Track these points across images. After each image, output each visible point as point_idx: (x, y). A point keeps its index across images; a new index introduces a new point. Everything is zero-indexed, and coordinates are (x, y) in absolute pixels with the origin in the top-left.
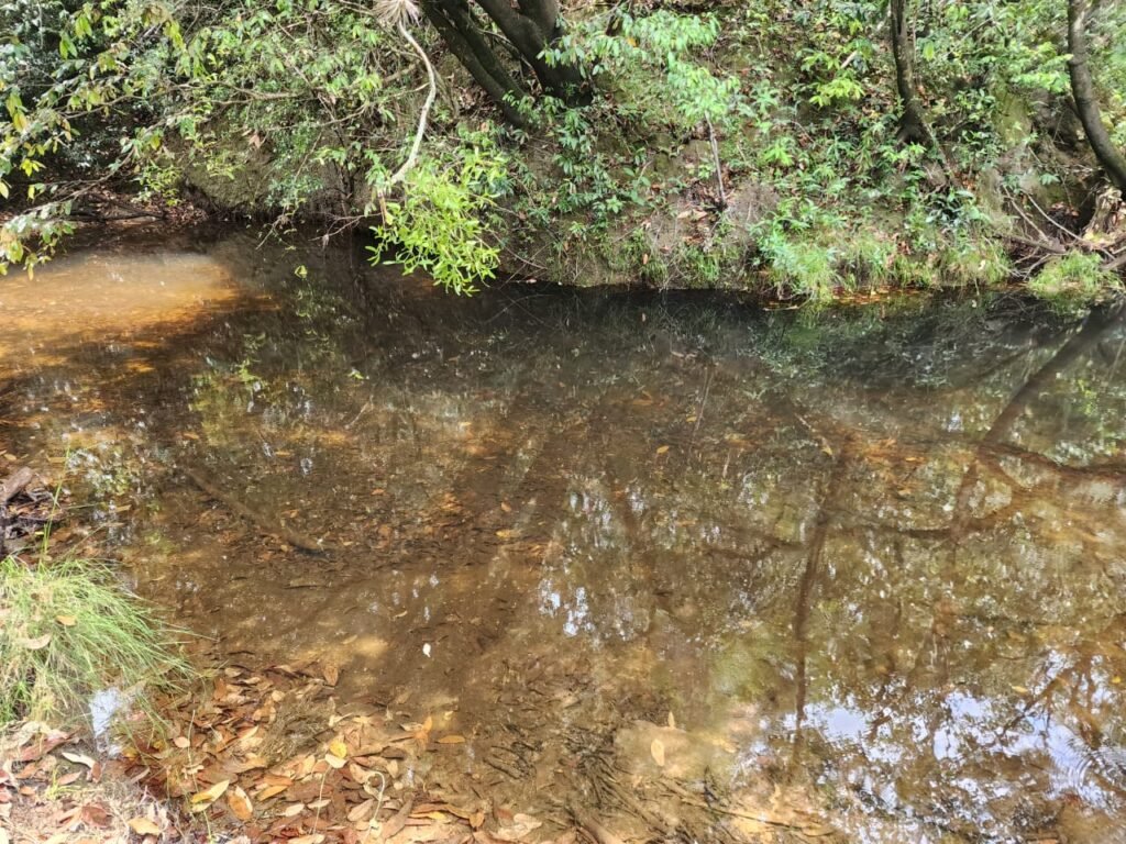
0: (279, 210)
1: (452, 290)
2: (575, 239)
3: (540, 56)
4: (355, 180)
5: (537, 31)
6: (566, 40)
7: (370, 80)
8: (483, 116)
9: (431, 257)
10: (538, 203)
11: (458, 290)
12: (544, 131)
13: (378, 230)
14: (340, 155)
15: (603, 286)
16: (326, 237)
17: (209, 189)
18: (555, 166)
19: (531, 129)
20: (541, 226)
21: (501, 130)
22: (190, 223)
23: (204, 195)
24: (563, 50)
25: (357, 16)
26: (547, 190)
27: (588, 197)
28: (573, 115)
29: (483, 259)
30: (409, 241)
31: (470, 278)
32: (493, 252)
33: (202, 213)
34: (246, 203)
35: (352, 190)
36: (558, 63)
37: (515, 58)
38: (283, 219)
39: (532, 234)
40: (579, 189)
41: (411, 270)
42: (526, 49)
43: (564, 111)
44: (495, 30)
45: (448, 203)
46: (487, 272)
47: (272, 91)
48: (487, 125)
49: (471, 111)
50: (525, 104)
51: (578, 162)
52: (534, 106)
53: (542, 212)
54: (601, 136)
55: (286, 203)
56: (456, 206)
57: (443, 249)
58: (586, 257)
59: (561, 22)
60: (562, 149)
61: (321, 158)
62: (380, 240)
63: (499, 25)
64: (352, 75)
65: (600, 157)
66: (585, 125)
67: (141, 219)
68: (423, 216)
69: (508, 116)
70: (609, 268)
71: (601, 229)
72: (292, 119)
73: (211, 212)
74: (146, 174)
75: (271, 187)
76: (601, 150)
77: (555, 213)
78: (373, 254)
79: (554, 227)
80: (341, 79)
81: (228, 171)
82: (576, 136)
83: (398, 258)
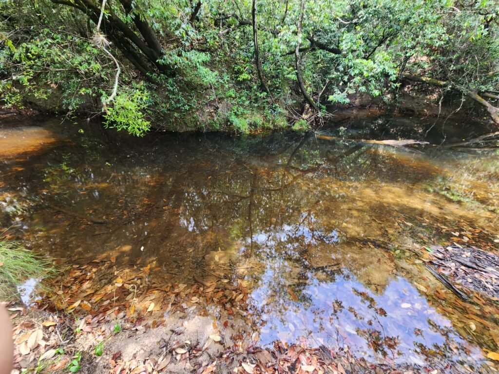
0: (68, 110)
1: (136, 135)
2: (176, 118)
3: (157, 61)
4: (97, 99)
5: (155, 54)
6: (165, 57)
7: (96, 66)
8: (141, 79)
9: (127, 125)
10: (163, 107)
11: (138, 135)
12: (162, 85)
13: (106, 117)
14: (90, 91)
15: (187, 132)
16: (89, 119)
17: (38, 103)
18: (167, 95)
19: (157, 84)
20: (165, 114)
21: (147, 84)
22: (32, 115)
23: (36, 105)
24: (164, 60)
25: (89, 44)
26: (165, 103)
27: (178, 105)
28: (170, 80)
29: (145, 125)
30: (118, 120)
31: (142, 131)
32: (148, 123)
33: (37, 112)
34: (55, 108)
35: (97, 103)
36: (163, 64)
37: (149, 61)
38: (70, 113)
39: (162, 116)
40: (176, 103)
41: (120, 130)
42: (153, 59)
43: (167, 79)
44: (141, 52)
45: (130, 107)
46: (147, 129)
47: (58, 68)
48: (142, 83)
49: (136, 78)
50: (154, 76)
51: (174, 95)
52: (158, 77)
53: (165, 110)
54: (180, 87)
55: (70, 108)
56: (133, 109)
57: (130, 122)
58: (180, 123)
59: (163, 51)
60: (169, 91)
61: (82, 91)
62: (107, 120)
63: (142, 50)
64: (89, 64)
65: (181, 93)
66: (174, 83)
67: (10, 115)
68: (122, 111)
69: (148, 80)
70: (188, 126)
71: (184, 115)
72: (68, 78)
73: (40, 111)
74: (7, 98)
75: (64, 102)
76: (181, 91)
77: (168, 110)
78: (105, 125)
79: (169, 114)
80: (86, 65)
81: (44, 96)
82: (172, 87)
83: (115, 125)
